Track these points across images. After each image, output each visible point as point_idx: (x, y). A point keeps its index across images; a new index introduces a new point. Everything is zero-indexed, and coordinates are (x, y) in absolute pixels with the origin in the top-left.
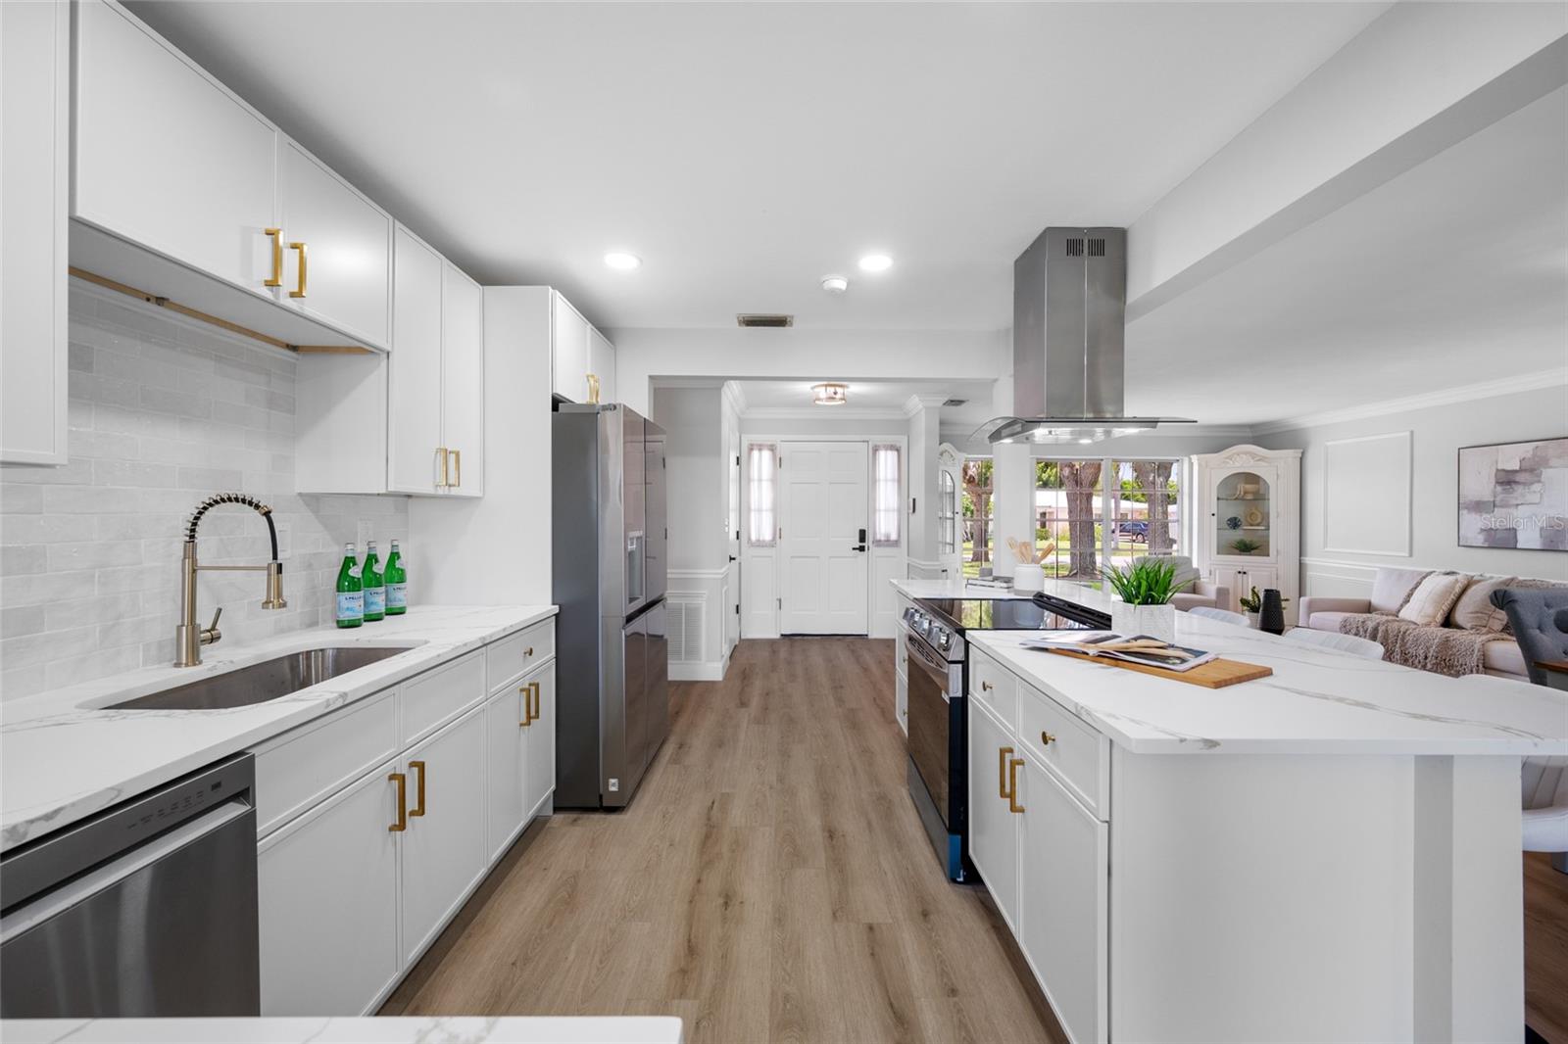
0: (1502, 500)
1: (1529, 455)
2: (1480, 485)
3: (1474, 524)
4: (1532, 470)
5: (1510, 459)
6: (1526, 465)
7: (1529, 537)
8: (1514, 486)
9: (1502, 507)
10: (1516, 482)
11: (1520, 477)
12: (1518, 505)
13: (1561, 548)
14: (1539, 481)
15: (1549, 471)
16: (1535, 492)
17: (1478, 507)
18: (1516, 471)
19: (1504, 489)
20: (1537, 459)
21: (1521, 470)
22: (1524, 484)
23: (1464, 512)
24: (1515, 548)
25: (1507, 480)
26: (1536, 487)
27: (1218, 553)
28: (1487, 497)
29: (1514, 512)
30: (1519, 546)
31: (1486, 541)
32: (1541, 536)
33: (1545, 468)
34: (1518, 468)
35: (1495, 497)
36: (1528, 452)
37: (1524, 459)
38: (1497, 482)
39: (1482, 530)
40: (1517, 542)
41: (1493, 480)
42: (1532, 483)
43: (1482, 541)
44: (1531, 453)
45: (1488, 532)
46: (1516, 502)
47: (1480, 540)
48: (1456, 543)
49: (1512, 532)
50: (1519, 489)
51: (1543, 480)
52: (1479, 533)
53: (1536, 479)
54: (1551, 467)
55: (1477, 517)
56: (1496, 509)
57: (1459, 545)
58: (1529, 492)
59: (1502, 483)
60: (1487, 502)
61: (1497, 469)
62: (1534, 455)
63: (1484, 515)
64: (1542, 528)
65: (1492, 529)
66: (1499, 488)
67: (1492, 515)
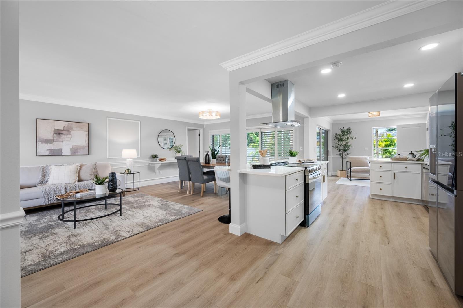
0: (56, 139)
1: (66, 125)
2: (47, 134)
3: (44, 148)
4: (67, 131)
5: (60, 126)
6: (65, 129)
7: (66, 151)
8: (61, 135)
9: (56, 141)
10: (61, 134)
11: (63, 132)
12: (62, 141)
13: (77, 154)
14: (70, 134)
15: (73, 131)
16: (69, 137)
17: (47, 141)
18: (62, 130)
19: (57, 136)
20: (69, 127)
21: (63, 130)
22: (65, 134)
23: (39, 144)
24: (62, 155)
25: (58, 133)
26: (69, 136)
28: (51, 138)
29: (61, 143)
31: (49, 153)
32: (71, 151)
33: (72, 130)
34: (62, 129)
35: (53, 138)
36: (66, 124)
37: (64, 127)
38: (54, 133)
39: (48, 150)
40: (62, 153)
41: (53, 133)
42: (67, 135)
45: (50, 150)
46: (62, 140)
47: (47, 153)
48: (36, 155)
49: (61, 150)
50: (63, 136)
52: (47, 151)
53: (69, 133)
54: (74, 130)
55: (46, 145)
56: (54, 142)
57: (37, 156)
58: (66, 137)
59: (56, 134)
60: (50, 140)
61: (54, 129)
62: (68, 125)
63: (49, 144)
64: (71, 149)
65: (53, 149)
66: (55, 135)
67: (52, 144)
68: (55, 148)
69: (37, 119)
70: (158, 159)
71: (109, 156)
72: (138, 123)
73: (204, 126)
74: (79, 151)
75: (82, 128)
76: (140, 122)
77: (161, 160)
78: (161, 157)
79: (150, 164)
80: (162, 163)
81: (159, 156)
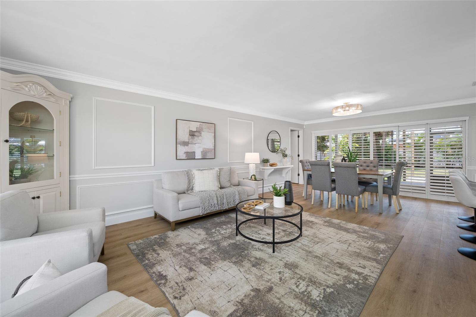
0: (191, 141)
1: (198, 126)
2: (184, 136)
3: (182, 150)
4: (199, 132)
5: (194, 127)
6: (198, 130)
7: (198, 155)
8: (194, 137)
9: (191, 144)
10: (195, 135)
11: (196, 134)
12: (195, 143)
13: (206, 158)
14: (201, 136)
15: (203, 132)
17: (185, 144)
19: (191, 138)
20: (200, 128)
22: (197, 136)
23: (179, 146)
24: (195, 159)
25: (192, 134)
26: (200, 138)
27: (10, 185)
28: (187, 140)
29: (194, 145)
30: (196, 158)
31: (186, 157)
32: (201, 154)
34: (195, 131)
35: (189, 140)
36: (198, 125)
37: (197, 128)
38: (190, 135)
39: (185, 153)
40: (195, 157)
41: (188, 134)
42: (199, 136)
43: (185, 157)
44: (199, 126)
45: (187, 153)
47: (184, 157)
49: (194, 153)
50: (196, 138)
51: (202, 135)
52: (184, 154)
53: (200, 135)
54: (204, 132)
55: (183, 147)
56: (189, 145)
57: (177, 159)
58: (198, 139)
59: (191, 135)
60: (187, 142)
61: (190, 130)
62: (200, 127)
63: (185, 146)
64: (202, 152)
65: (188, 152)
66: (190, 137)
67: (188, 147)
68: (190, 151)
69: (177, 120)
70: (268, 164)
71: (229, 161)
72: (252, 123)
73: (304, 126)
74: (208, 154)
75: (210, 130)
76: (253, 122)
77: (271, 165)
78: (271, 162)
79: (261, 170)
80: (274, 169)
81: (270, 161)
